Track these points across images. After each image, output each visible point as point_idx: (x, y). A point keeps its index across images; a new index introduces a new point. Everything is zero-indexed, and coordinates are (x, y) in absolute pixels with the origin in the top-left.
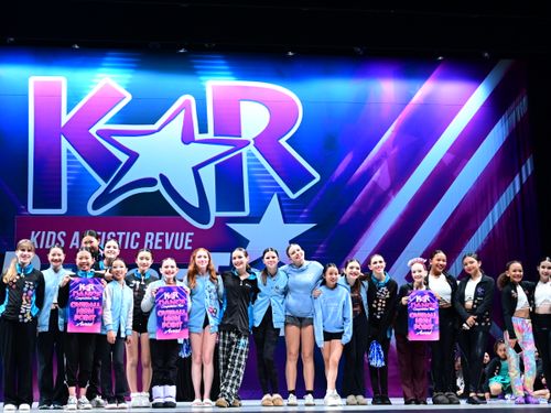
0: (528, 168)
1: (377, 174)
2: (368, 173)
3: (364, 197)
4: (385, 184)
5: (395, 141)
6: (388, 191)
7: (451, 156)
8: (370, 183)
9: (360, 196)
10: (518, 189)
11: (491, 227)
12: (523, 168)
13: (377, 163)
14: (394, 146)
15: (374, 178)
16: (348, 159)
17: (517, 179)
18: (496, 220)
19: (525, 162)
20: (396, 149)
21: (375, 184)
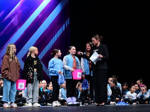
0: (68, 22)
1: (13, 20)
2: (10, 19)
3: (7, 28)
4: (16, 24)
5: (21, 8)
6: (17, 26)
7: (41, 15)
8: (10, 23)
9: (6, 27)
10: (64, 29)
11: (54, 42)
12: (66, 22)
13: (13, 15)
14: (20, 10)
15: (12, 21)
16: (2, 12)
17: (64, 26)
18: (56, 40)
19: (67, 20)
20: (21, 11)
21: (12, 23)
